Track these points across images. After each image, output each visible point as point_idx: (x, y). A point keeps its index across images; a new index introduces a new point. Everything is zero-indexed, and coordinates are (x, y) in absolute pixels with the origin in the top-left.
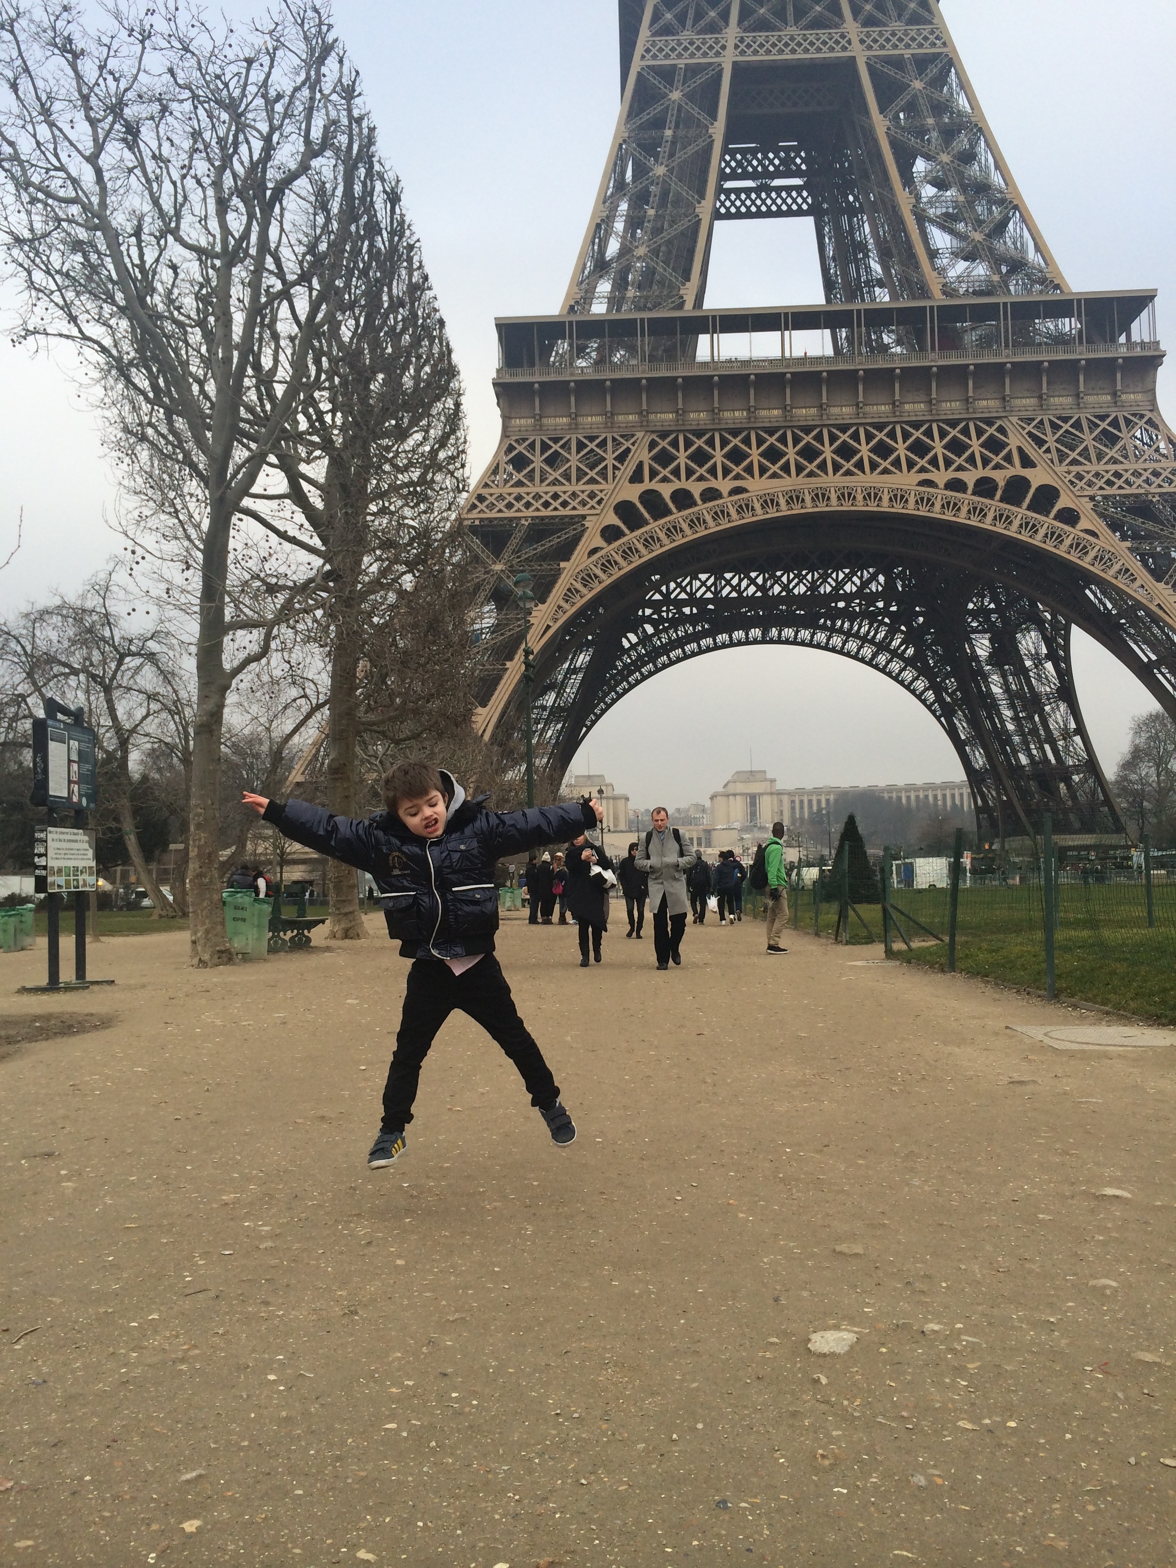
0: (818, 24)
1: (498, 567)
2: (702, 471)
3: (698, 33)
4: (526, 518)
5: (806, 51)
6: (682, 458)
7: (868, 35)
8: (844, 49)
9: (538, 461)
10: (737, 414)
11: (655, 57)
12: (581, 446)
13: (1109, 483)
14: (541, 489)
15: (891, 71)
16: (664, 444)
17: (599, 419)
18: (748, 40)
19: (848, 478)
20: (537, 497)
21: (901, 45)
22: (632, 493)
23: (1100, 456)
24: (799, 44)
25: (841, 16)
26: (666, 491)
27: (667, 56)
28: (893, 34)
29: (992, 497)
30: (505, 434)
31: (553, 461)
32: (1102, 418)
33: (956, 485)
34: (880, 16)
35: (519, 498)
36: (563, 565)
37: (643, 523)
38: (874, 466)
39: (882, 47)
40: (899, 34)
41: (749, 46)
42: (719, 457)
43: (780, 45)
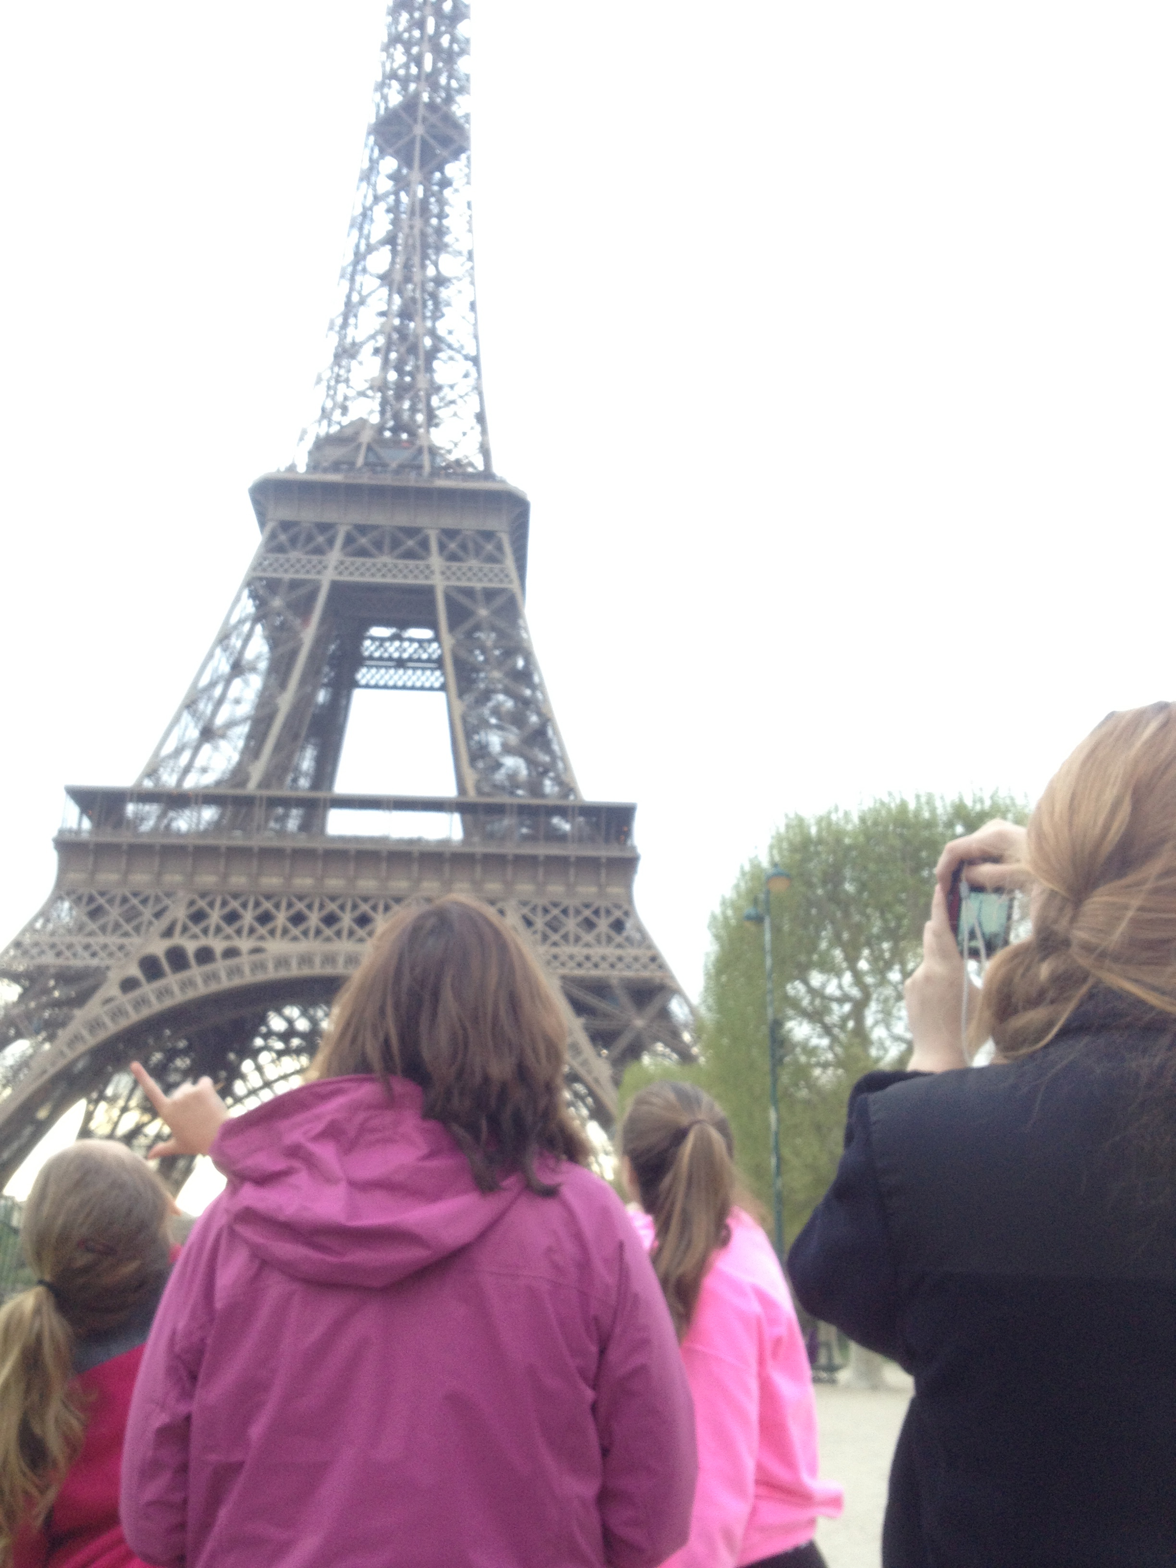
0: (410, 555)
2: (229, 930)
3: (306, 554)
4: (57, 965)
6: (215, 917)
7: (449, 568)
8: (427, 577)
9: (81, 913)
10: (274, 880)
13: (580, 964)
15: (463, 600)
17: (148, 877)
18: (347, 563)
21: (475, 579)
22: (158, 948)
23: (577, 939)
24: (390, 570)
25: (429, 551)
26: (191, 947)
28: (470, 569)
30: (57, 887)
31: (95, 913)
32: (587, 906)
34: (461, 554)
35: (53, 947)
36: (75, 1012)
37: (162, 976)
39: (459, 579)
40: (475, 569)
41: (347, 568)
42: (248, 918)
43: (374, 570)
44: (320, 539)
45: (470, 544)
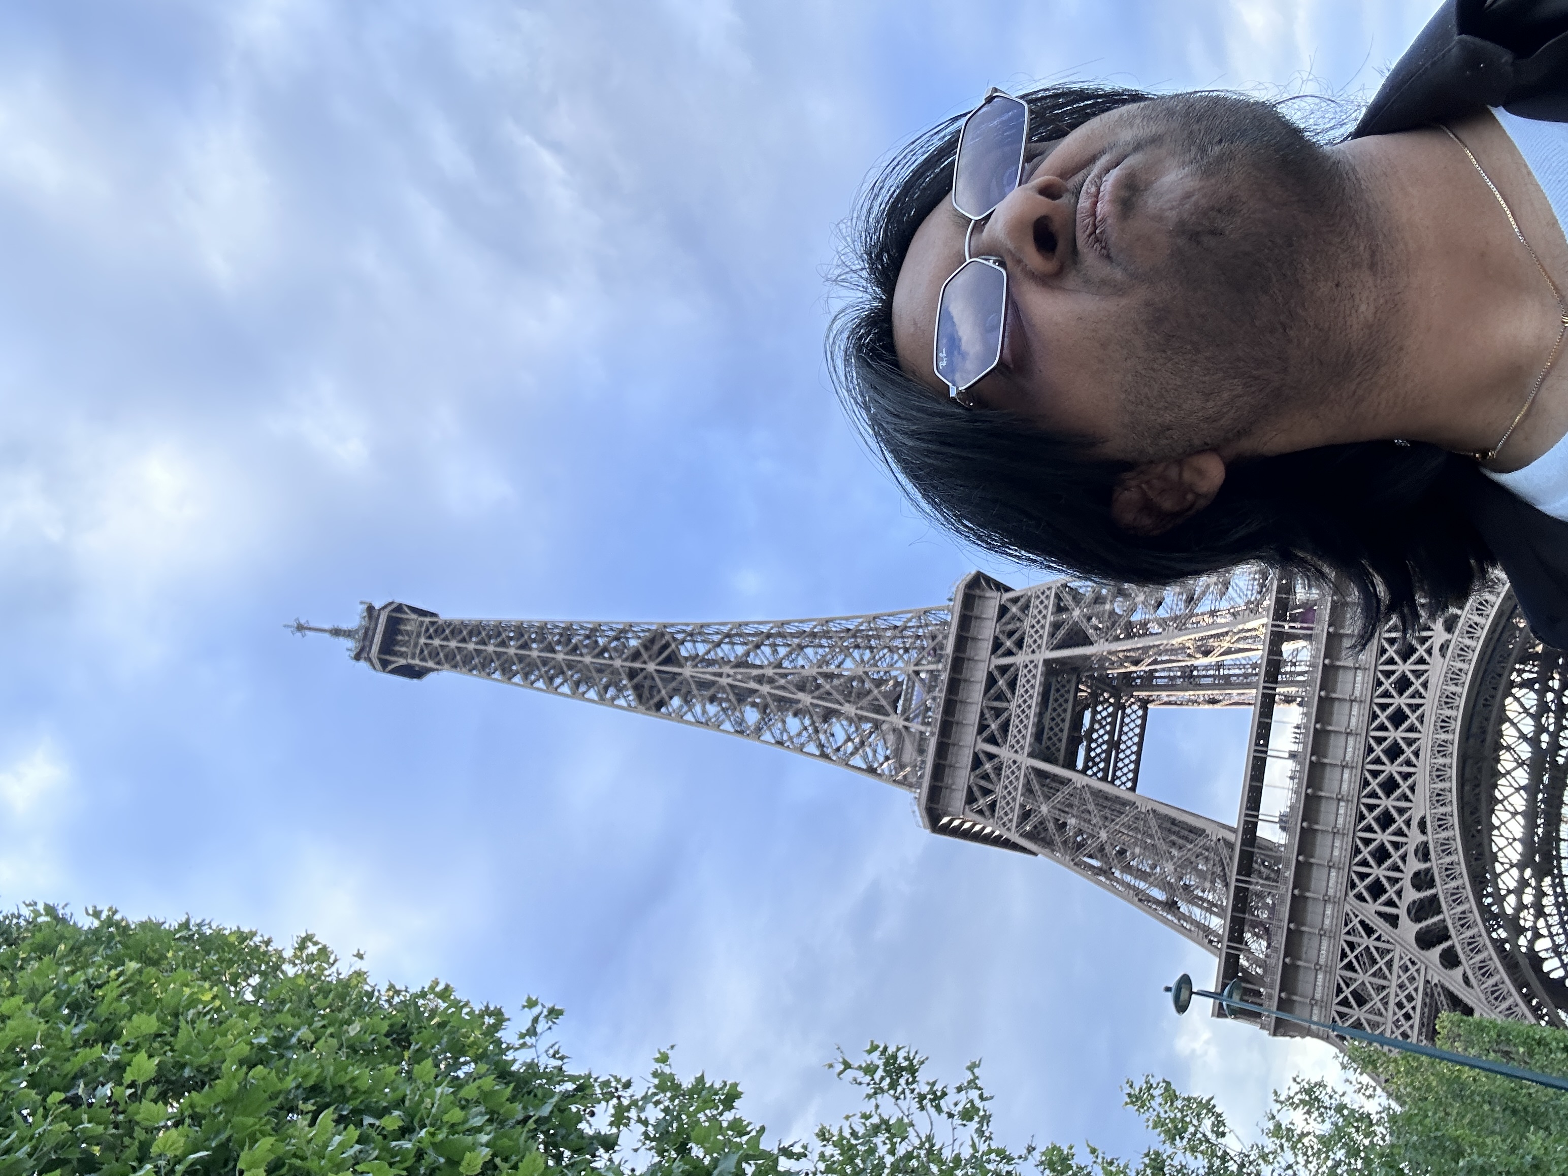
0: (1012, 685)
2: (1395, 856)
5: (1031, 697)
6: (1379, 872)
7: (1030, 646)
9: (1357, 1013)
10: (1342, 811)
11: (1011, 821)
12: (1350, 967)
14: (1390, 1018)
17: (1324, 943)
18: (1013, 742)
19: (1426, 719)
20: (1397, 1024)
22: (1409, 929)
24: (1025, 701)
26: (1412, 895)
27: (1012, 810)
30: (1325, 1038)
31: (1361, 1001)
37: (1443, 922)
38: (1417, 695)
40: (1034, 622)
42: (1384, 837)
43: (1022, 716)
44: (988, 766)
45: (1010, 627)
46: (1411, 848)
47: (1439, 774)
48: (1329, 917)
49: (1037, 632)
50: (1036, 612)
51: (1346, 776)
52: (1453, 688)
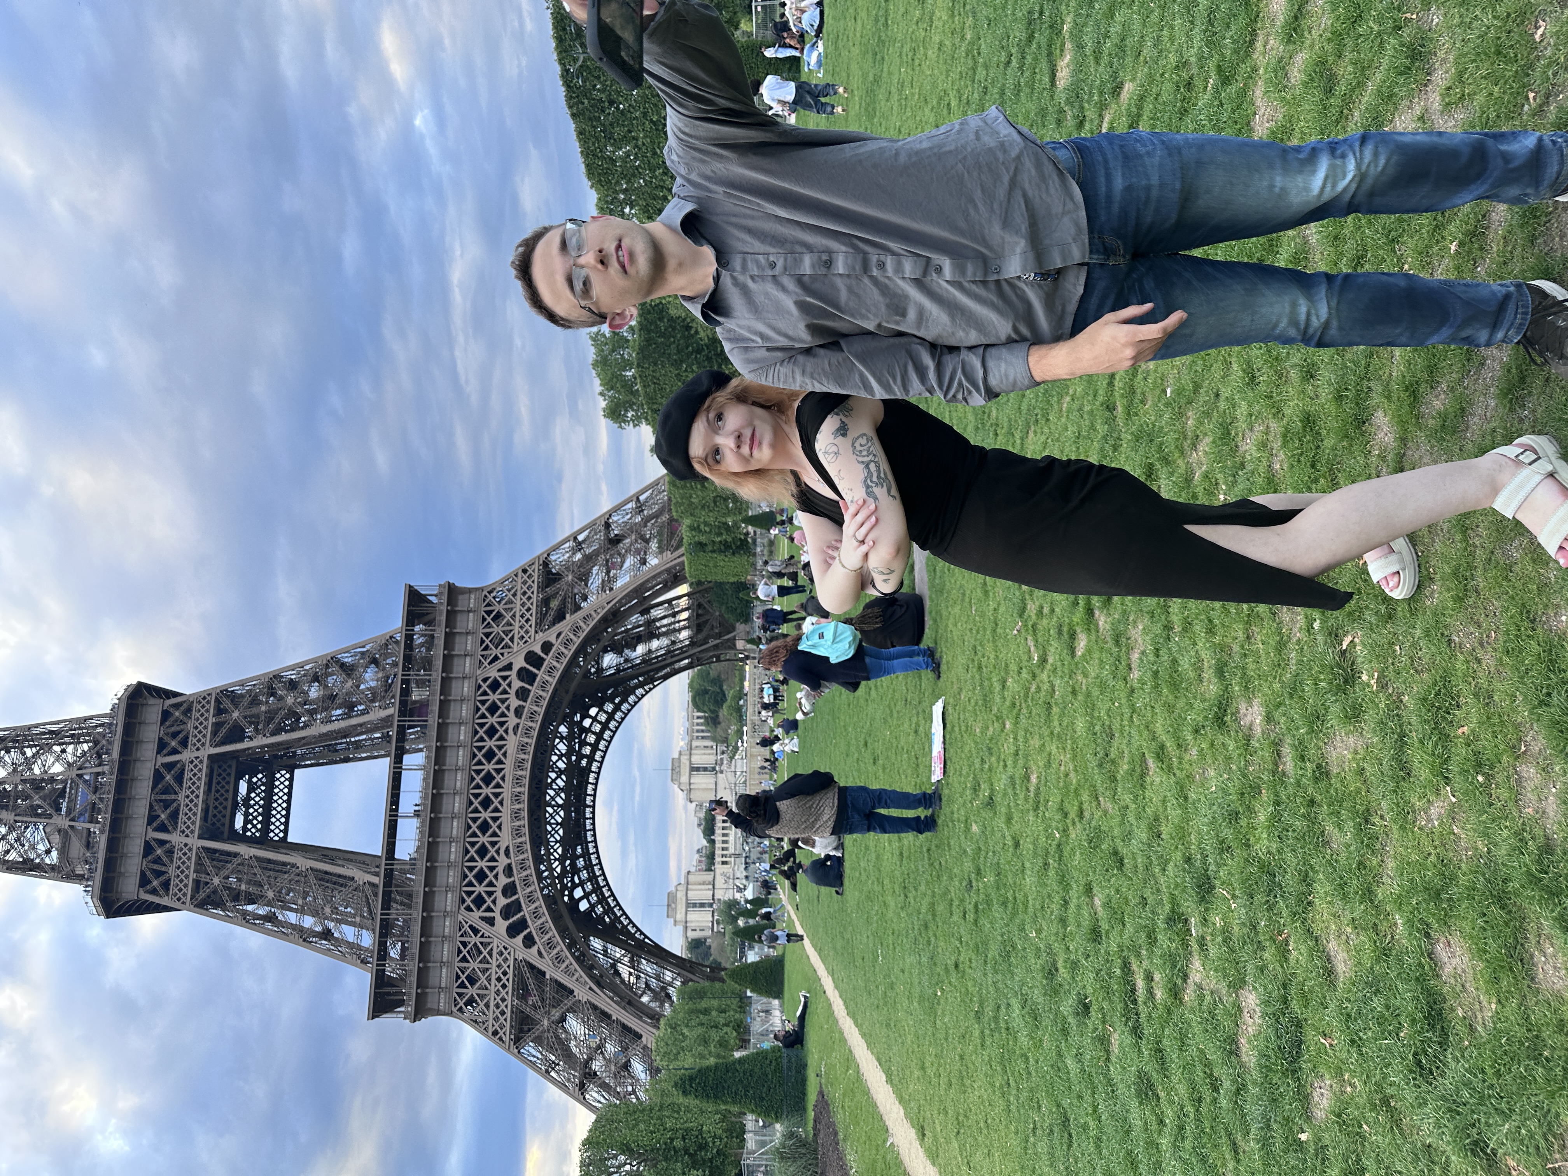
0: (179, 778)
1: (546, 1022)
2: (491, 876)
3: (172, 861)
4: (512, 1001)
5: (198, 788)
6: (480, 889)
7: (195, 745)
8: (201, 762)
9: (471, 991)
10: (453, 850)
11: (185, 895)
12: (464, 960)
13: (527, 621)
14: (493, 989)
15: (224, 731)
16: (469, 901)
17: (446, 946)
18: (184, 827)
19: (506, 779)
20: (498, 993)
21: (205, 723)
22: (502, 925)
23: (509, 624)
24: (193, 792)
25: (178, 762)
26: (502, 901)
27: (186, 886)
28: (196, 728)
29: (529, 691)
30: (451, 1014)
31: (472, 980)
32: (484, 619)
33: (518, 712)
34: (181, 736)
35: (497, 1006)
36: (548, 977)
37: (524, 917)
38: (500, 762)
39: (204, 736)
40: (197, 724)
41: (188, 827)
42: (482, 864)
43: (191, 805)
44: (159, 852)
45: (173, 729)
46: (500, 869)
47: (516, 815)
48: (447, 926)
49: (200, 732)
50: (198, 715)
51: (455, 824)
52: (523, 756)
